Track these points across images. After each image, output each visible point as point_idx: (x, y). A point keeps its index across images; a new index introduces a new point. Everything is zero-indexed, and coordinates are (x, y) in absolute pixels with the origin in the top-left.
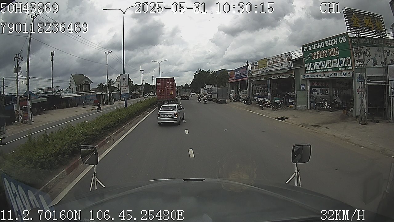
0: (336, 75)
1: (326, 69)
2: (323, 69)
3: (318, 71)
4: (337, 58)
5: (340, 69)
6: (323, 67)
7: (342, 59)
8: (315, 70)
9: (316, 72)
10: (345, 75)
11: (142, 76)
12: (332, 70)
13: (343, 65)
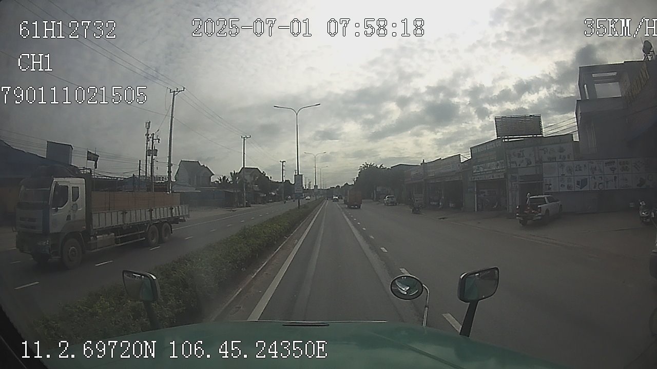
0: (493, 177)
1: (488, 171)
2: (486, 171)
3: (482, 173)
4: (495, 161)
5: (497, 171)
6: (486, 170)
7: (498, 162)
8: (480, 172)
9: (481, 175)
10: (499, 176)
11: (283, 170)
12: (491, 172)
13: (499, 168)
